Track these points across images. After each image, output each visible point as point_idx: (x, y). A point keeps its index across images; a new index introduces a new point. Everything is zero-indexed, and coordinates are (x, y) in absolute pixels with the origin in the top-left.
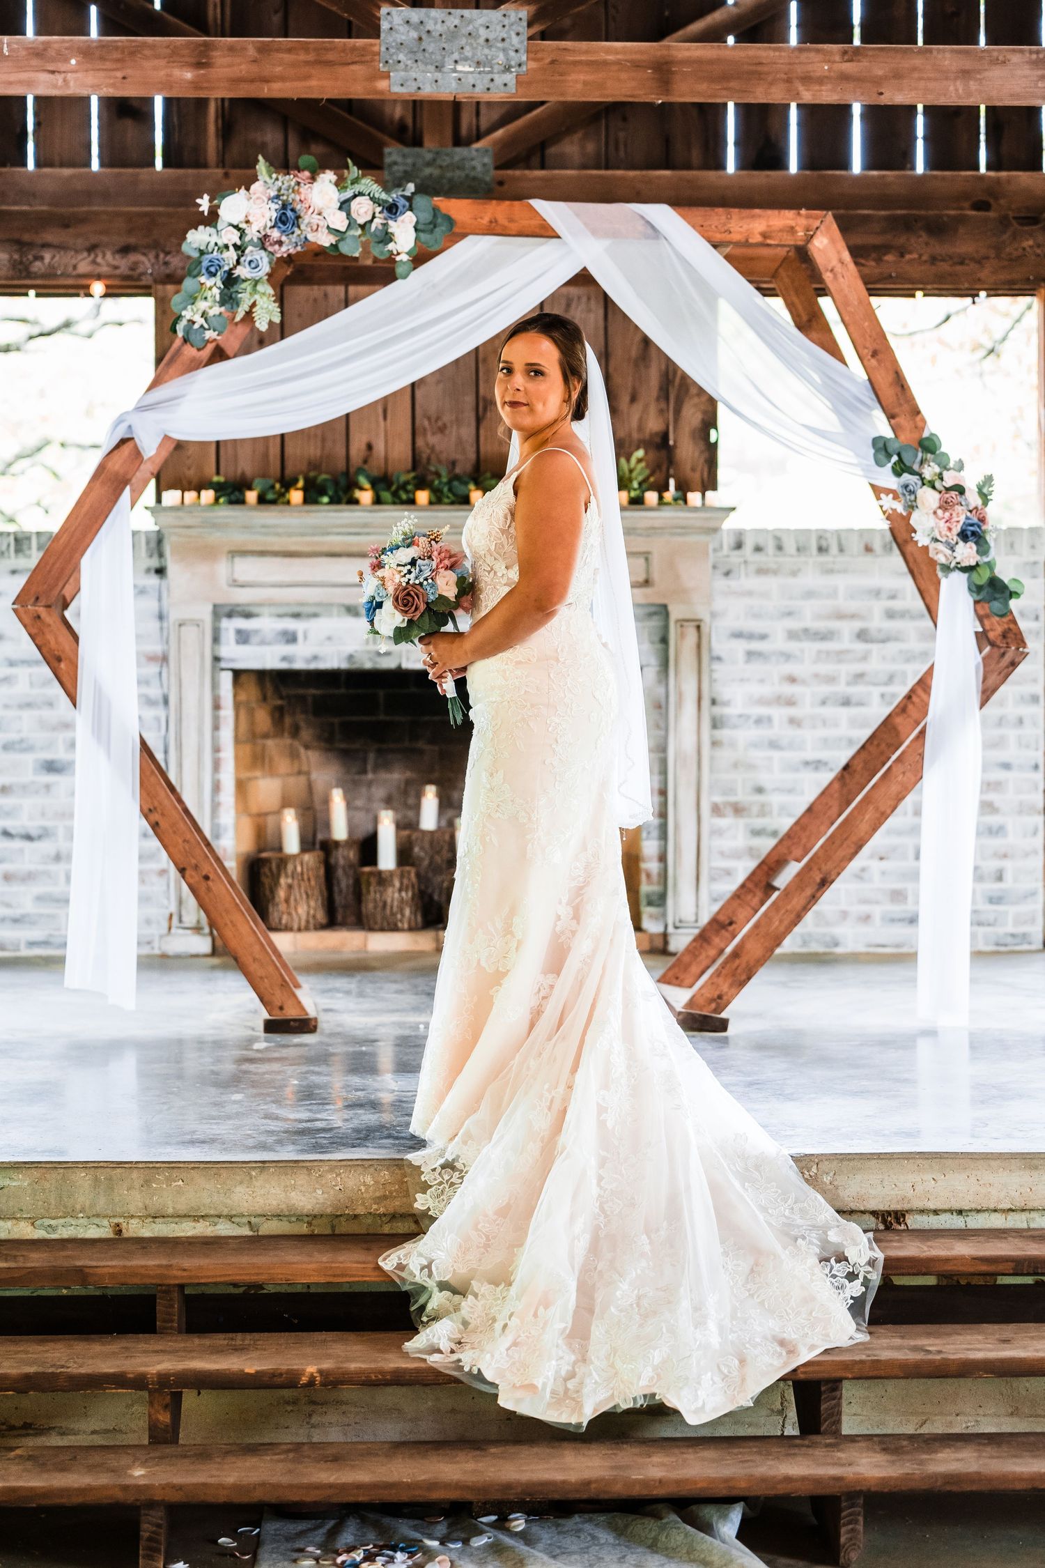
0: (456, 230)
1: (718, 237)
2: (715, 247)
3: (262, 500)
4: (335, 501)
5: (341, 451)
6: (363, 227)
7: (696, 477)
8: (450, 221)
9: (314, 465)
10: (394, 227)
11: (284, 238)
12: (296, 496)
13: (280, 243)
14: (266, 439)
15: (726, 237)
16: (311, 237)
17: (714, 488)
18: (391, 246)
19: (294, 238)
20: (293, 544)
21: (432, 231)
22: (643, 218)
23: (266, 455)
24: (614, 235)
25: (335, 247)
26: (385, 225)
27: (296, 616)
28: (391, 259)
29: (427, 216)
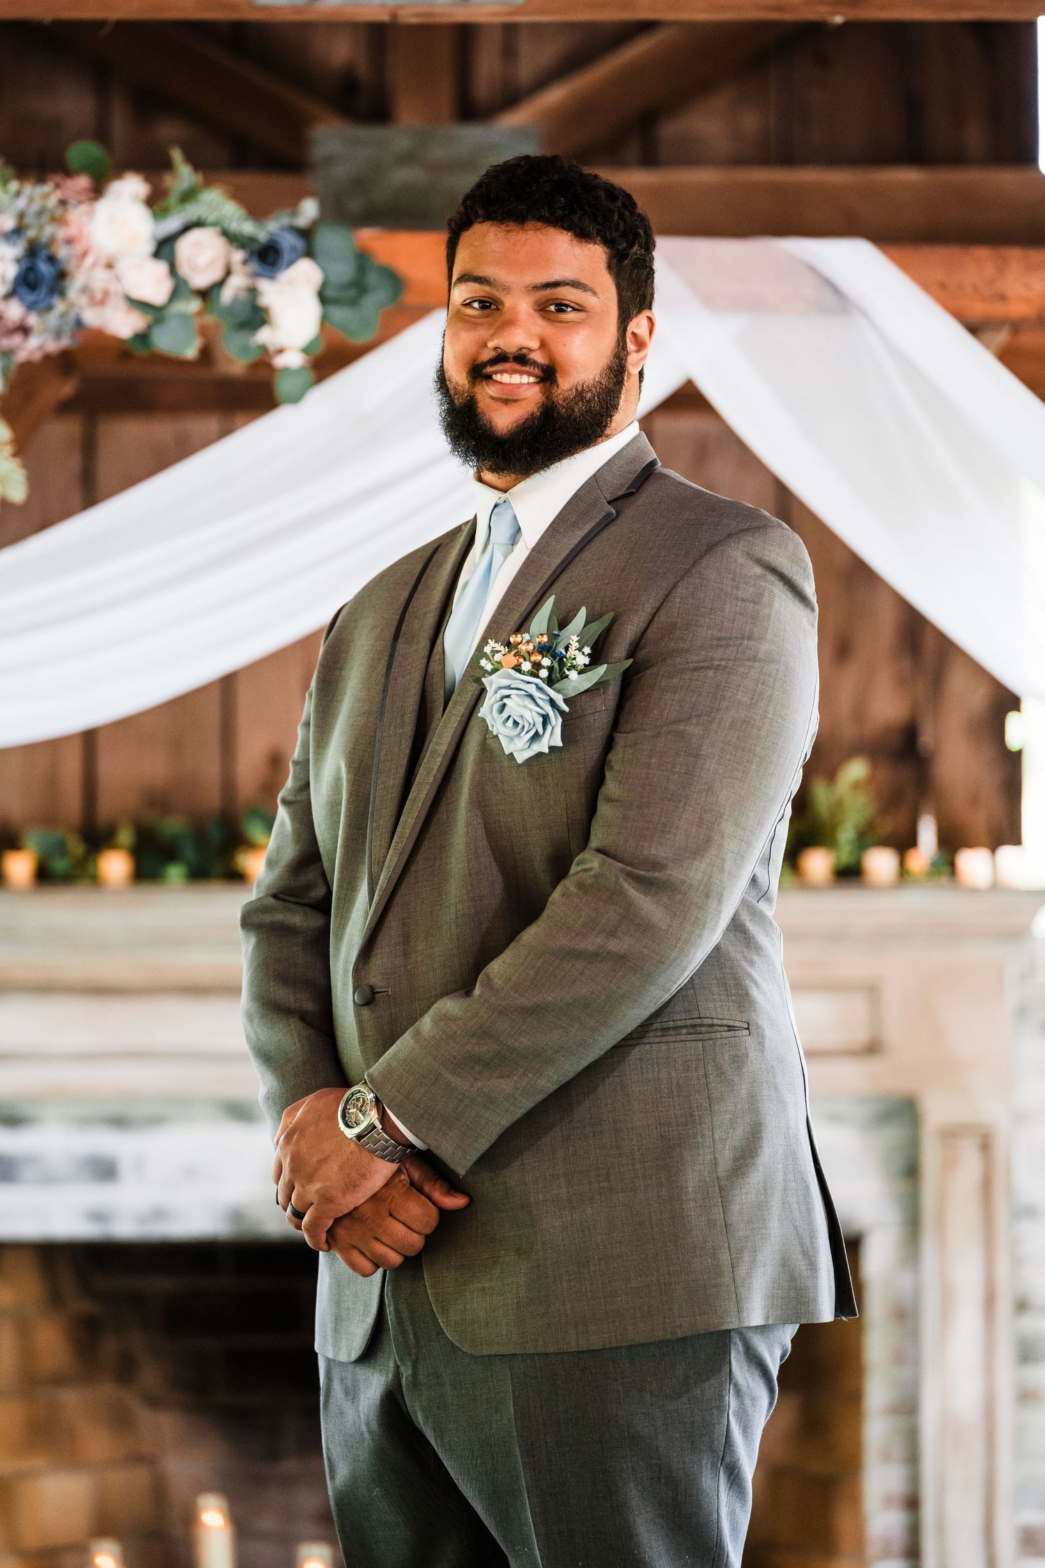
0: (410, 298)
1: (979, 309)
2: (974, 329)
3: (44, 876)
4: (199, 874)
5: (211, 769)
6: (207, 294)
7: (978, 821)
8: (396, 281)
9: (158, 800)
10: (272, 293)
11: (33, 320)
12: (115, 865)
13: (24, 330)
14: (53, 746)
15: (997, 309)
16: (92, 317)
17: (1017, 841)
18: (264, 336)
19: (53, 319)
20: (109, 969)
21: (354, 302)
22: (813, 270)
23: (52, 783)
24: (751, 304)
25: (142, 338)
26: (253, 291)
27: (119, 1122)
28: (263, 363)
29: (344, 271)
